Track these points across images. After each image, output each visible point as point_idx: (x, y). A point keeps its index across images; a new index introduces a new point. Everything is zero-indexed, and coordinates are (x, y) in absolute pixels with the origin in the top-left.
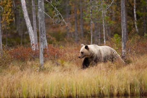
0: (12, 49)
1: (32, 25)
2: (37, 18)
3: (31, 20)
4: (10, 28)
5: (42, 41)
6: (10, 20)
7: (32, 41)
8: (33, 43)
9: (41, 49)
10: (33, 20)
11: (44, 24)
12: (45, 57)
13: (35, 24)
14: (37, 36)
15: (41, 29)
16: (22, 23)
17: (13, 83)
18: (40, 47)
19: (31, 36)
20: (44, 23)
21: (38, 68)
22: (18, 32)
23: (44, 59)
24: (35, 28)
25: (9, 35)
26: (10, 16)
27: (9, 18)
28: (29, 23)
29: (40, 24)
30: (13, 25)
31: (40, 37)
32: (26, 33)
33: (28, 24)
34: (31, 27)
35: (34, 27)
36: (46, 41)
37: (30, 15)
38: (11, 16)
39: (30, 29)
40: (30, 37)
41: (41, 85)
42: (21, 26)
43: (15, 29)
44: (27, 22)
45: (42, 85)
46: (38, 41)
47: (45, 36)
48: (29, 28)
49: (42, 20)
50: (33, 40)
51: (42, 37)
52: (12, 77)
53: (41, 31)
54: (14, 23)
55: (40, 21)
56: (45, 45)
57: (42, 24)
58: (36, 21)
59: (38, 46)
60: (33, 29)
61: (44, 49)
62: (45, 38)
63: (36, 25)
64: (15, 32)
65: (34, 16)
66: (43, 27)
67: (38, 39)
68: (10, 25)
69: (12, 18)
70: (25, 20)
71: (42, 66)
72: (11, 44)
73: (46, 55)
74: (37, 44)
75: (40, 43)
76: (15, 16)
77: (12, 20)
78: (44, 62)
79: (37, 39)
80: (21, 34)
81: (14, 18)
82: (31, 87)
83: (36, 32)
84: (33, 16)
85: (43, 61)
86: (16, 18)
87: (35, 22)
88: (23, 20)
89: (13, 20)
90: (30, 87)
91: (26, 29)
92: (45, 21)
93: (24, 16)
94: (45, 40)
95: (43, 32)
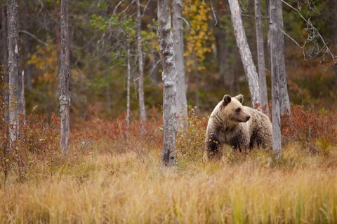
1: (255, 62)
2: (266, 45)
3: (253, 49)
4: (204, 68)
5: (277, 98)
6: (205, 50)
7: (254, 98)
8: (257, 102)
9: (276, 115)
10: (258, 49)
11: (283, 58)
12: (286, 135)
13: (261, 59)
14: (265, 86)
15: (275, 69)
16: (232, 55)
17: (212, 193)
18: (273, 111)
19: (253, 86)
20: (283, 55)
21: (270, 159)
22: (222, 77)
23: (282, 140)
24: (262, 67)
25: (203, 84)
26: (204, 42)
27: (203, 46)
28: (248, 56)
29: (274, 58)
30: (213, 61)
31: (273, 89)
32: (241, 79)
33: (246, 59)
34: (253, 67)
35: (259, 65)
36: (287, 97)
37: (251, 39)
38: (207, 41)
39: (250, 70)
40: (251, 88)
41: (276, 198)
42: (230, 63)
43: (217, 70)
44: (243, 54)
45: (278, 199)
46: (269, 98)
47: (286, 86)
48: (249, 69)
49: (277, 49)
50: (258, 95)
51: (277, 89)
52: (208, 179)
53: (276, 74)
54: (215, 57)
55: (274, 51)
56: (285, 108)
57: (278, 57)
58: (265, 53)
59: (268, 109)
60: (257, 70)
61: (281, 117)
62: (284, 90)
63: (264, 62)
64: (217, 76)
65: (260, 41)
66: (280, 64)
67: (269, 92)
68: (204, 61)
69: (210, 46)
70: (238, 49)
71: (277, 154)
72: (208, 106)
73: (287, 130)
74: (266, 106)
75: (274, 102)
76: (217, 41)
77: (210, 51)
78: (283, 145)
79: (266, 94)
80: (229, 81)
81: (214, 47)
82: (253, 203)
83: (265, 78)
84: (258, 42)
85: (280, 142)
86: (218, 46)
87: (261, 53)
88: (234, 49)
89: (212, 49)
90: (250, 203)
91: (240, 70)
92: (285, 53)
93: (237, 41)
94: (284, 96)
95: (281, 76)
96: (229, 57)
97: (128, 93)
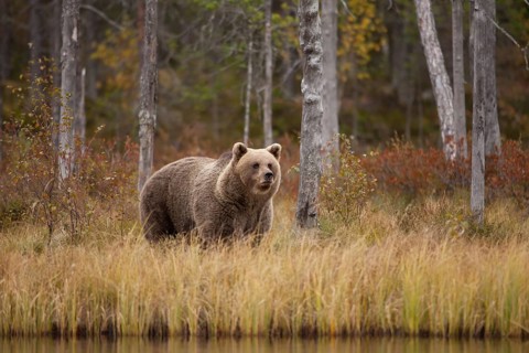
0: (372, 154)
1: (449, 69)
2: (466, 43)
3: (446, 49)
4: (367, 76)
5: (480, 129)
6: (371, 45)
7: (445, 127)
8: (450, 133)
9: (479, 154)
10: (454, 50)
11: (493, 66)
12: (492, 187)
13: (458, 66)
14: (463, 109)
15: (480, 82)
16: (413, 58)
17: (374, 274)
18: (474, 148)
19: (443, 107)
20: (493, 62)
21: (465, 224)
22: (396, 91)
23: (487, 194)
24: (459, 78)
25: (364, 101)
26: (369, 35)
27: (367, 40)
28: (439, 60)
29: (478, 64)
30: (382, 66)
31: (474, 113)
32: (426, 95)
33: (434, 65)
34: (445, 77)
35: (455, 74)
36: (497, 127)
37: (443, 33)
38: (375, 33)
39: (441, 83)
40: (440, 111)
41: (473, 287)
42: (409, 70)
43: (388, 80)
44: (430, 57)
45: (476, 288)
46: (469, 127)
47: (495, 109)
48: (438, 80)
49: (484, 51)
50: (451, 122)
51: (482, 113)
52: (366, 253)
53: (480, 91)
54: (385, 58)
55: (479, 54)
56: (493, 143)
57: (484, 64)
58: (464, 55)
59: (465, 144)
60: (451, 83)
61: (486, 158)
62: (493, 116)
63: (462, 70)
64: (387, 90)
65: (457, 37)
66: (488, 75)
67: (469, 119)
68: (370, 64)
69: (378, 42)
70: (423, 48)
71: (477, 216)
72: (370, 135)
73: (494, 179)
74: (462, 139)
75: (475, 135)
76: (389, 34)
77: (378, 49)
78: (487, 202)
79: (464, 120)
80: (406, 99)
81: (384, 42)
82: (438, 291)
83: (463, 96)
84: (454, 37)
85: (483, 198)
86: (391, 43)
87: (458, 56)
88: (416, 48)
89: (381, 47)
90: (432, 292)
91: (425, 82)
92: (496, 57)
93: (422, 35)
94: (491, 125)
95: (488, 95)
96: (407, 60)
97: (248, 111)
